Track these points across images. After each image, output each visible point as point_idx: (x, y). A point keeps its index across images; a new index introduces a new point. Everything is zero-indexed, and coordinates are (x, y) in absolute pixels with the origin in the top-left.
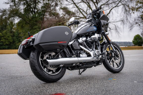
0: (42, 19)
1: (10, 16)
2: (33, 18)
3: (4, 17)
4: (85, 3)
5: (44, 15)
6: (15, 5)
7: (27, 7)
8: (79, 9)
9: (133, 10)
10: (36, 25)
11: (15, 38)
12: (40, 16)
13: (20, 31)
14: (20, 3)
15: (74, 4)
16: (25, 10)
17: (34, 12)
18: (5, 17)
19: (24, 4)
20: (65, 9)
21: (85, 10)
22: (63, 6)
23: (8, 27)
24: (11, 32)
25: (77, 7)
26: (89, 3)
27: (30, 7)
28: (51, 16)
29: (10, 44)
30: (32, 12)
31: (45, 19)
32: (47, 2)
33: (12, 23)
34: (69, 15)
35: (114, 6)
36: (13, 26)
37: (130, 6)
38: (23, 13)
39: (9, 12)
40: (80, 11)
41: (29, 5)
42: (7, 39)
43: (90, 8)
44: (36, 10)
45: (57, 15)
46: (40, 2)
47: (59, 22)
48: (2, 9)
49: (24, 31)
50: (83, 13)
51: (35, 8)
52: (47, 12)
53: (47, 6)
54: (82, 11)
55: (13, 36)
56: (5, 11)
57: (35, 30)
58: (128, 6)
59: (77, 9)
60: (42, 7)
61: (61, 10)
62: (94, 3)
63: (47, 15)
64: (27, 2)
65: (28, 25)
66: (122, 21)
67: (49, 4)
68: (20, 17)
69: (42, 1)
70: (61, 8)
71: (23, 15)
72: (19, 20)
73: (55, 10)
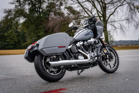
0: (47, 19)
1: (15, 16)
2: (38, 17)
3: (9, 17)
4: (90, 2)
5: (49, 15)
6: (20, 5)
7: (32, 7)
8: (84, 8)
9: (138, 9)
10: (41, 25)
11: (20, 38)
12: (45, 16)
13: (26, 31)
14: (25, 3)
15: (79, 3)
16: (30, 10)
17: (39, 12)
18: (11, 18)
19: (29, 4)
20: (70, 9)
21: (90, 9)
22: (68, 5)
23: (13, 27)
24: (17, 32)
25: (82, 6)
26: (93, 2)
27: (35, 7)
28: (56, 16)
29: (15, 44)
30: (37, 11)
31: (50, 19)
32: (52, 2)
33: (17, 23)
34: (74, 14)
35: (119, 5)
36: (18, 25)
37: (135, 4)
38: (28, 13)
39: (14, 13)
40: (85, 11)
41: (34, 5)
42: (13, 39)
43: (95, 7)
44: (41, 10)
45: (62, 14)
46: (45, 2)
47: (64, 22)
48: (7, 10)
49: (29, 30)
50: (88, 12)
51: (40, 8)
52: (52, 12)
53: (51, 6)
54: (86, 10)
55: (18, 36)
56: (10, 11)
57: (40, 30)
58: (133, 5)
59: (81, 8)
60: (47, 7)
61: (66, 10)
62: (99, 2)
63: (52, 15)
64: (32, 2)
65: (33, 25)
66: (128, 19)
67: (53, 3)
68: (25, 17)
69: (47, 1)
70: (66, 8)
71: (28, 15)
72: (24, 20)
73: (60, 10)
